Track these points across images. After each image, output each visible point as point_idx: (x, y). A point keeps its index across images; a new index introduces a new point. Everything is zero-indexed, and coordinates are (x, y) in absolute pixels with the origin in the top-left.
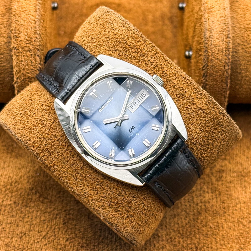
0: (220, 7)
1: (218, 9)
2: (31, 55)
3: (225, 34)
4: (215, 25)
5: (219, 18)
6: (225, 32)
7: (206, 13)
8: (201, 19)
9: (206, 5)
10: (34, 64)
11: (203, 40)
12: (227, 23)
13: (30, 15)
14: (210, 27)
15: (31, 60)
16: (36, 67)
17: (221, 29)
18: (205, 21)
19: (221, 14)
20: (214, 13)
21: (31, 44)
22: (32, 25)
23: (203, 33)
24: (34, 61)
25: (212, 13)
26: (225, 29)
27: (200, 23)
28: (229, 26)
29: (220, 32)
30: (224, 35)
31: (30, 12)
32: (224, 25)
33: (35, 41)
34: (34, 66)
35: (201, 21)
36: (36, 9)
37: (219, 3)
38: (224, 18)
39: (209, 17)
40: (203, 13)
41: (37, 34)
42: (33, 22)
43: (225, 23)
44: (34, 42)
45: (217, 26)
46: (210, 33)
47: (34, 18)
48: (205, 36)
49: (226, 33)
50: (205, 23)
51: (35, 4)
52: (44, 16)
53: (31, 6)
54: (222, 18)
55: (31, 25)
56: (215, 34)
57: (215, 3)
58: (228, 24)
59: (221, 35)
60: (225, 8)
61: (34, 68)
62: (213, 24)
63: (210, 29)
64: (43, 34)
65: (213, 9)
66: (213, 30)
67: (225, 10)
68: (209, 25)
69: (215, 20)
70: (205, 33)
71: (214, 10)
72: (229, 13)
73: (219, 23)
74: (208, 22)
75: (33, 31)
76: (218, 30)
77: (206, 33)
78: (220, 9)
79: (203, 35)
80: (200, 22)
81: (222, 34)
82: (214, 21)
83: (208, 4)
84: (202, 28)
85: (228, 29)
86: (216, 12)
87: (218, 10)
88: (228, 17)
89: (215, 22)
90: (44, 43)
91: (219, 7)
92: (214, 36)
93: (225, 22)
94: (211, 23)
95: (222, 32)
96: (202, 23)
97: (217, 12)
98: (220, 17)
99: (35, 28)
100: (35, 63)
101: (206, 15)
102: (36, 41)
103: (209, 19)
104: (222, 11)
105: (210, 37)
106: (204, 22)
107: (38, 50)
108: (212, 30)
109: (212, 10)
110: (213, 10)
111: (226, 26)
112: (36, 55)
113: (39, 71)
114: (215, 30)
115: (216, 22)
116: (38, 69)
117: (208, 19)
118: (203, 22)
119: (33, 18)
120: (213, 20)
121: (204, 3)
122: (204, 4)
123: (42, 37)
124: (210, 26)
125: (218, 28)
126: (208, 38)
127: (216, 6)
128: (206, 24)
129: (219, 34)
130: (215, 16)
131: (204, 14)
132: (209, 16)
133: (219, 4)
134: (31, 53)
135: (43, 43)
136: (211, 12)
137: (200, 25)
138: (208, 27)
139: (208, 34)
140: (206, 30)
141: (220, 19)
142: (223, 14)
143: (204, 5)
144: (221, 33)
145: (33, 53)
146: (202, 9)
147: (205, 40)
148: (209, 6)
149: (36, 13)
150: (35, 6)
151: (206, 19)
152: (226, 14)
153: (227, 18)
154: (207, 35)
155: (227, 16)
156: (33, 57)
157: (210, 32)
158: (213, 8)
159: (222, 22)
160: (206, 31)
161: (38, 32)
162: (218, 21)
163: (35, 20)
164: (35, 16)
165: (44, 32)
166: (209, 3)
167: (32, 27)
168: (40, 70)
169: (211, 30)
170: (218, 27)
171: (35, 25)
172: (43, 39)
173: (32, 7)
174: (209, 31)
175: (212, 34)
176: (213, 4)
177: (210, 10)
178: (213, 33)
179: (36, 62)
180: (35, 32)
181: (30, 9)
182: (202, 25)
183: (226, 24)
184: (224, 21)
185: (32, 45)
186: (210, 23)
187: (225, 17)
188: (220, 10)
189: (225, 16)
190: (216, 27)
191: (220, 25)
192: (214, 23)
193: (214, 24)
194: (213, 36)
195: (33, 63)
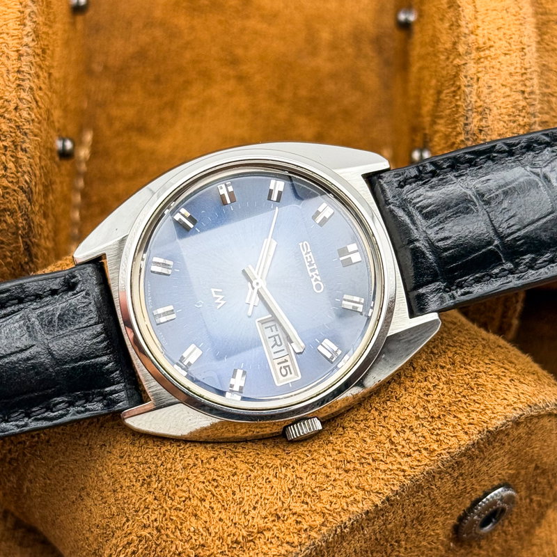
0: (509, 43)
1: (504, 50)
2: (5, 147)
3: (522, 123)
4: (496, 97)
5: (508, 77)
6: (524, 117)
7: (472, 62)
8: (456, 76)
9: (473, 37)
10: (12, 173)
11: (462, 137)
12: (528, 90)
13: (4, 36)
14: (481, 103)
15: (4, 163)
16: (18, 182)
17: (513, 107)
18: (467, 84)
19: (512, 64)
20: (494, 63)
21: (4, 118)
22: (8, 63)
23: (462, 119)
24: (11, 165)
25: (486, 63)
26: (524, 107)
27: (453, 89)
28: (535, 100)
29: (509, 115)
30: (519, 125)
31: (6, 25)
32: (521, 97)
33: (16, 109)
34: (11, 180)
35: (458, 83)
36: (24, 19)
37: (508, 32)
38: (520, 78)
39: (479, 72)
40: (463, 62)
41: (24, 90)
42: (14, 55)
43: (523, 92)
44: (14, 112)
45: (502, 100)
46: (481, 120)
47: (18, 43)
48: (468, 128)
49: (526, 120)
50: (467, 90)
51: (21, 4)
52: (44, 36)
53: (8, 8)
54: (516, 78)
55: (6, 62)
56: (495, 122)
57: (496, 32)
58: (532, 93)
59: (511, 124)
60: (523, 49)
61: (10, 185)
62: (489, 94)
63: (481, 106)
64: (40, 89)
65: (492, 49)
66: (490, 110)
67: (525, 54)
68: (479, 97)
69: (497, 82)
70: (467, 118)
71: (492, 54)
72: (533, 61)
73: (507, 90)
74: (475, 87)
75: (12, 79)
76: (504, 111)
77: (470, 120)
78: (509, 50)
79: (462, 123)
80: (453, 85)
81: (514, 122)
82: (493, 85)
83: (477, 35)
84: (459, 103)
85: (531, 110)
86: (500, 60)
87: (506, 54)
88: (531, 74)
89: (496, 87)
90: (41, 115)
91: (508, 45)
92: (492, 127)
93: (523, 88)
94: (486, 91)
95: (515, 116)
96: (459, 88)
97: (502, 58)
98: (511, 74)
99: (19, 72)
100: (14, 169)
101: (471, 68)
102: (20, 107)
103: (478, 79)
104: (515, 58)
105: (481, 131)
106: (465, 86)
107: (26, 134)
108: (487, 111)
109: (487, 52)
110: (492, 52)
111: (526, 98)
112: (19, 149)
113: (25, 192)
114: (495, 111)
115: (500, 88)
116: (22, 188)
117: (475, 79)
118: (463, 88)
119: (13, 43)
120: (491, 83)
121: (467, 31)
122: (465, 34)
123: (38, 98)
124: (482, 98)
125: (503, 105)
126: (474, 134)
127: (501, 42)
128: (471, 92)
129: (505, 122)
130: (496, 71)
131: (464, 64)
132: (480, 69)
133: (508, 37)
134: (5, 143)
135: (38, 116)
136: (486, 58)
137: (454, 92)
138: (476, 102)
139: (475, 122)
140: (471, 110)
141: (511, 80)
142: (518, 65)
143: (465, 37)
144: (512, 118)
145: (10, 144)
146: (461, 49)
147: (468, 139)
148: (481, 41)
149: (23, 30)
150: (21, 9)
151: (472, 79)
152: (527, 66)
153: (528, 76)
154: (472, 125)
155: (529, 71)
156: (8, 153)
157: (480, 117)
158: (491, 47)
159: (514, 87)
160: (470, 113)
161: (27, 84)
162: (503, 85)
163: (18, 51)
164: (19, 39)
165: (44, 83)
166: (479, 31)
167: (10, 69)
168: (27, 190)
169: (483, 112)
170: (503, 103)
171: (19, 65)
172: (40, 104)
173: (13, 13)
174: (477, 112)
175: (486, 121)
176: (492, 36)
177: (482, 54)
178: (490, 118)
179: (16, 166)
180: (18, 82)
181: (6, 16)
182: (460, 95)
183: (526, 95)
184: (522, 85)
185: (8, 119)
186: (480, 89)
187: (523, 74)
188: (511, 52)
189: (523, 71)
190: (499, 103)
191: (509, 96)
192: (492, 92)
193: (493, 95)
194: (488, 126)
195: (9, 171)
